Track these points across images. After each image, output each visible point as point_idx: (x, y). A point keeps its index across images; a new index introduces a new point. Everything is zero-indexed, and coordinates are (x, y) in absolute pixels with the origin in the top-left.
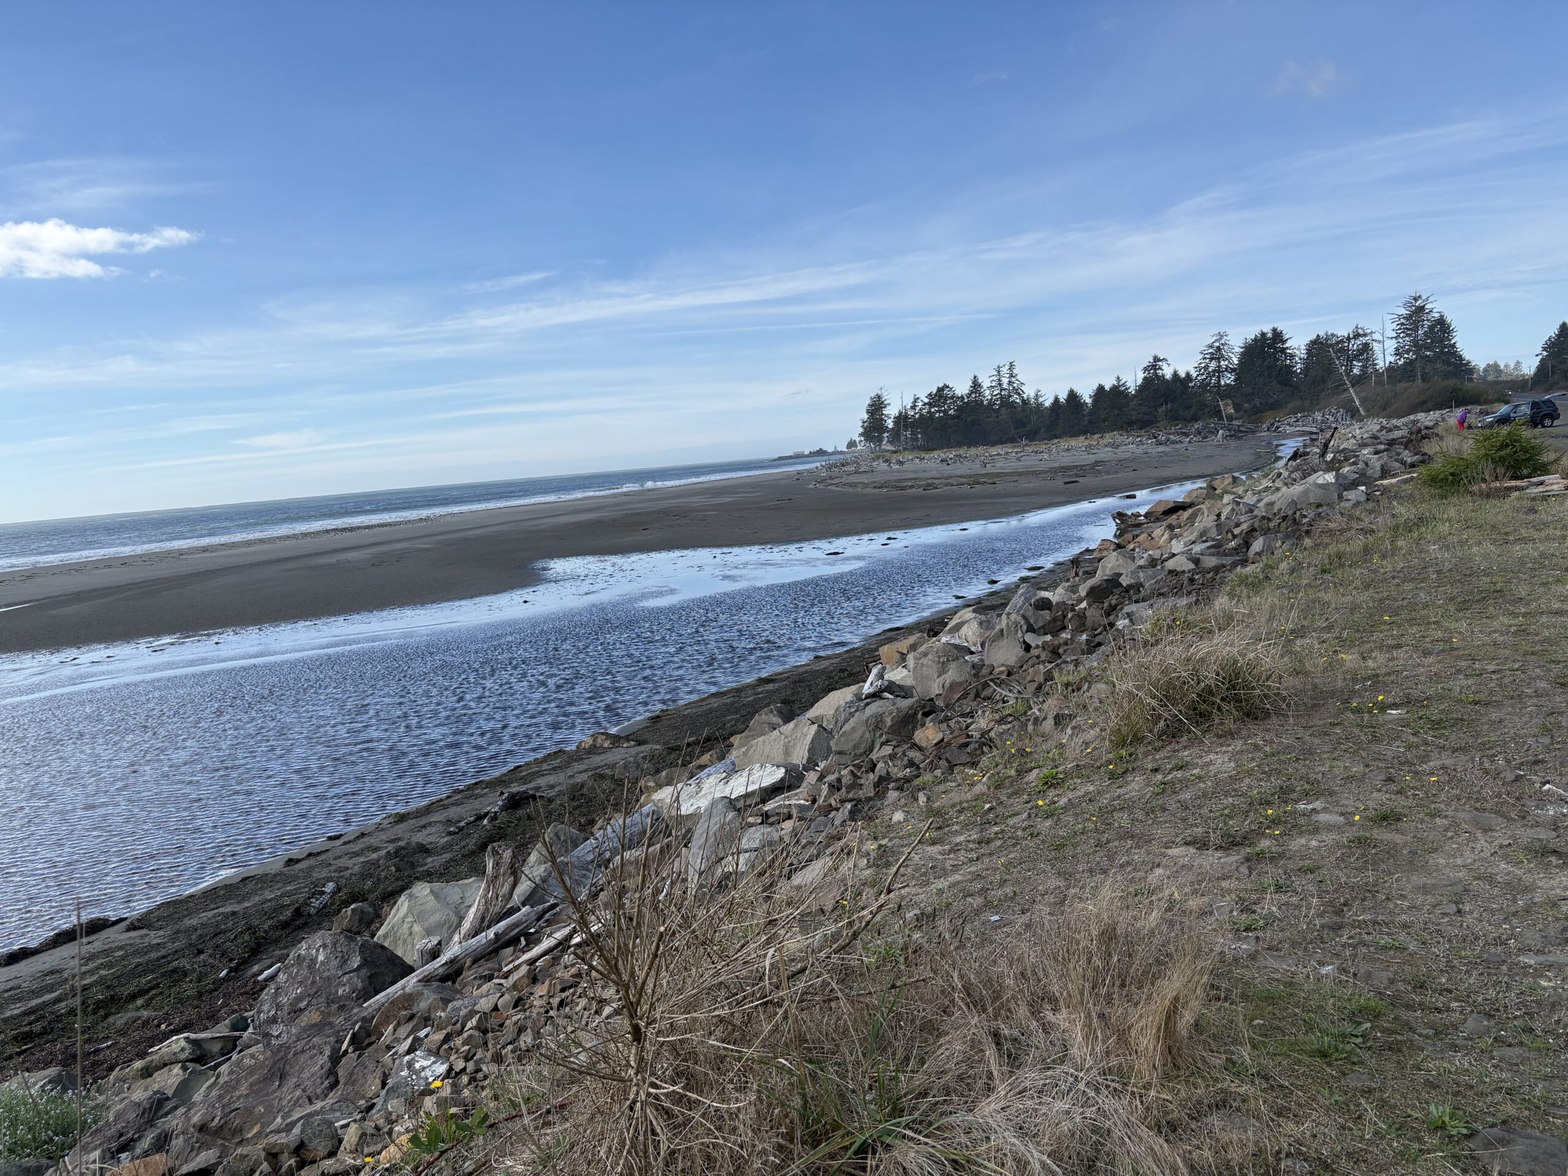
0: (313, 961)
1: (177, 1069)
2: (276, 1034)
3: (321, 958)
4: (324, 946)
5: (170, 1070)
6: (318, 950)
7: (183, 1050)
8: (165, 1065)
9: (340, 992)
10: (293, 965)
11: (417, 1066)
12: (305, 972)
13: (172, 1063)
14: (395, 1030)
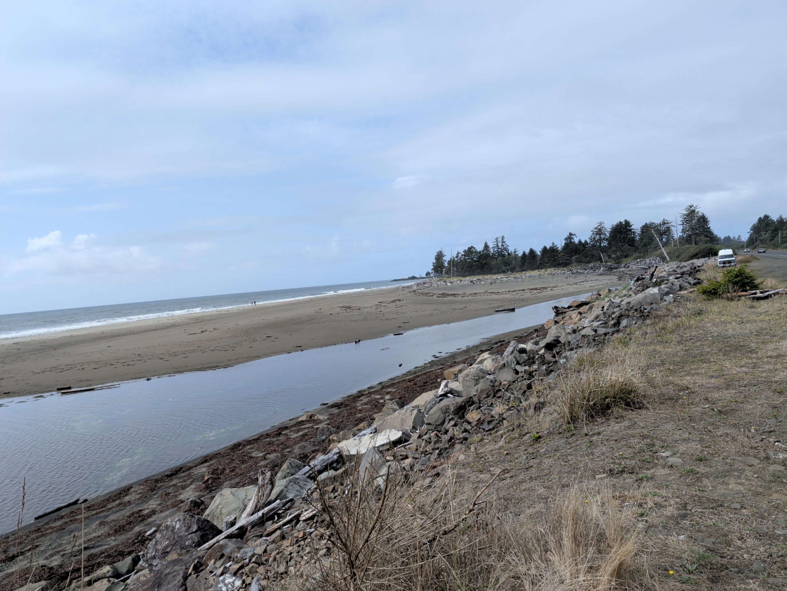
0: (174, 528)
1: (105, 581)
2: (155, 564)
3: (177, 526)
4: (179, 520)
5: (102, 582)
6: (176, 522)
7: (108, 571)
8: (99, 579)
9: (187, 543)
10: (164, 530)
11: (227, 582)
12: (170, 533)
13: (103, 578)
14: (215, 563)
